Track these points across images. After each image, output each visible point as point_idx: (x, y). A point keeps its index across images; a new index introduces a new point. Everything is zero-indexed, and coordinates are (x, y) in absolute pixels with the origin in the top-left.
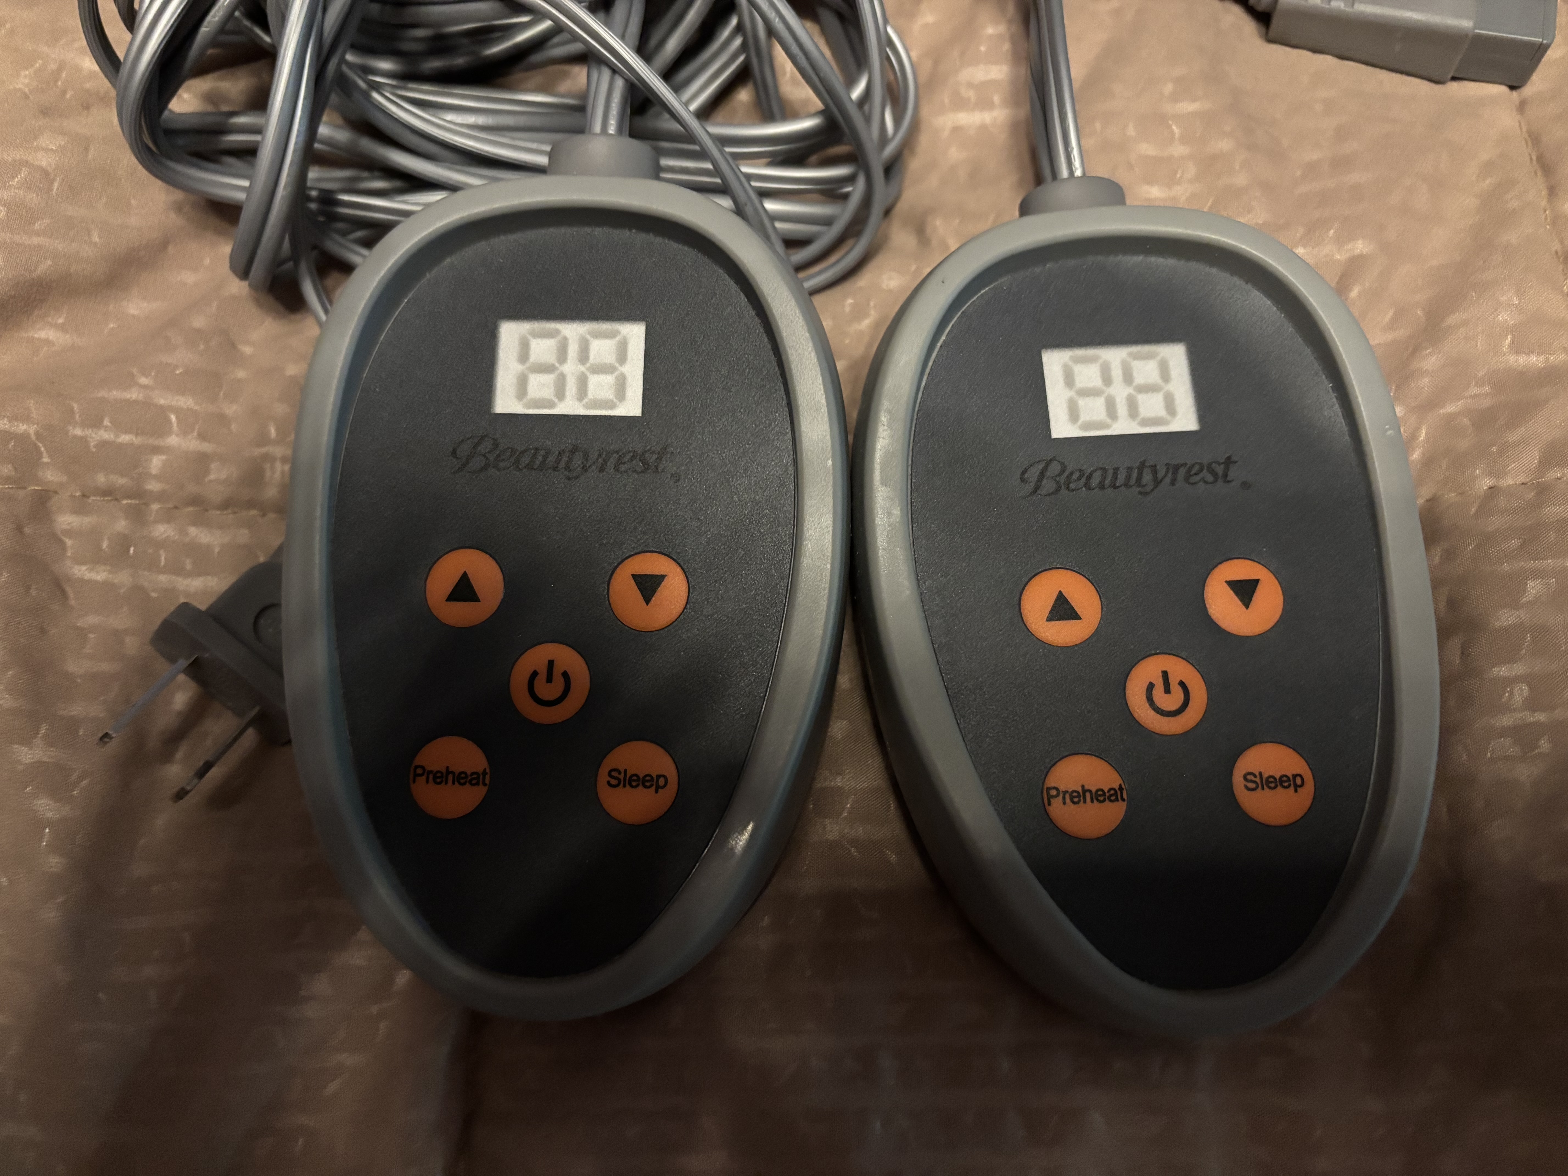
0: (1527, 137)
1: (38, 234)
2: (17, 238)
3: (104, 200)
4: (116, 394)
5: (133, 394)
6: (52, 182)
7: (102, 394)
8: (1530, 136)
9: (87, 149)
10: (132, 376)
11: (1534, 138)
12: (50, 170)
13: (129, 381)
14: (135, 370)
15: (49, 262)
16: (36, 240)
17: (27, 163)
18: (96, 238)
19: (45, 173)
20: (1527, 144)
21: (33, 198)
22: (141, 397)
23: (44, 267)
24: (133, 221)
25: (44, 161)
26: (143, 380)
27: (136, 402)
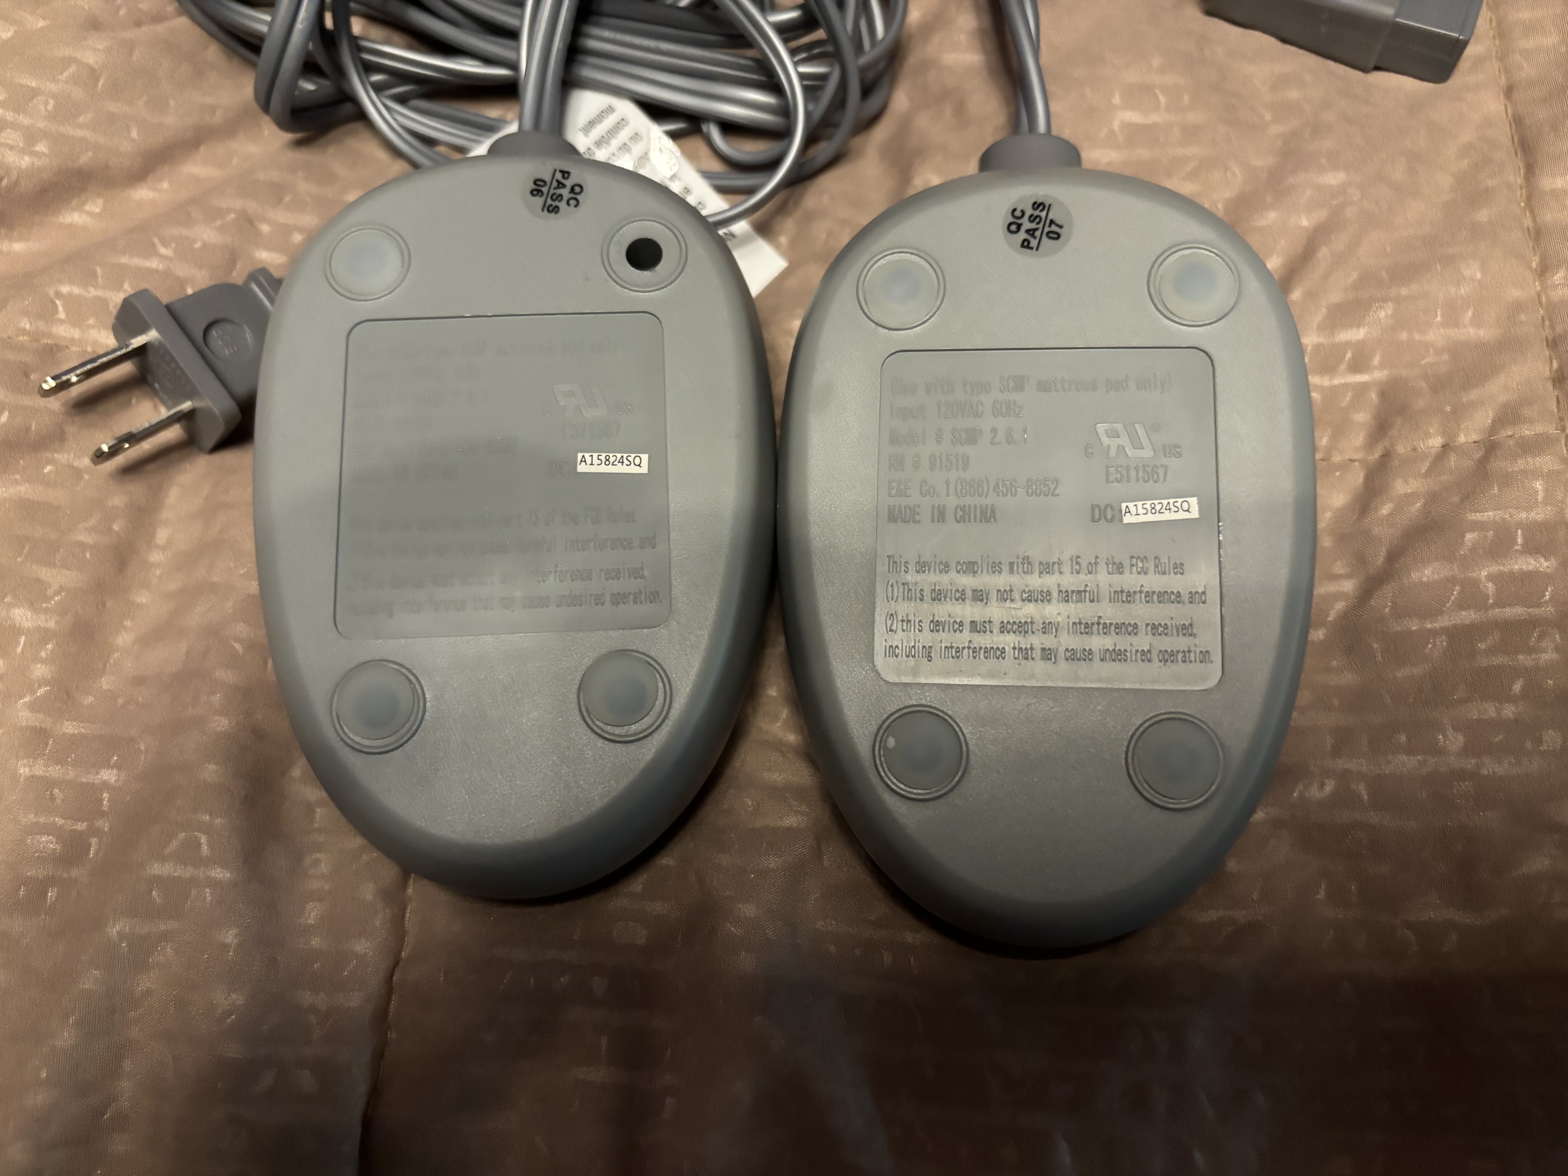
0: (1511, 121)
1: (81, 127)
2: (62, 129)
3: (145, 98)
4: (137, 261)
5: (154, 264)
6: (97, 80)
7: (124, 260)
8: (1515, 120)
9: (131, 52)
10: (154, 246)
11: (1518, 121)
12: (96, 67)
13: (150, 251)
14: (156, 240)
15: (90, 154)
16: (79, 133)
17: (74, 60)
18: (134, 134)
19: (92, 69)
20: (1510, 126)
21: (78, 93)
22: (161, 267)
23: (85, 158)
24: (170, 120)
25: (90, 58)
26: (163, 250)
27: (156, 271)
